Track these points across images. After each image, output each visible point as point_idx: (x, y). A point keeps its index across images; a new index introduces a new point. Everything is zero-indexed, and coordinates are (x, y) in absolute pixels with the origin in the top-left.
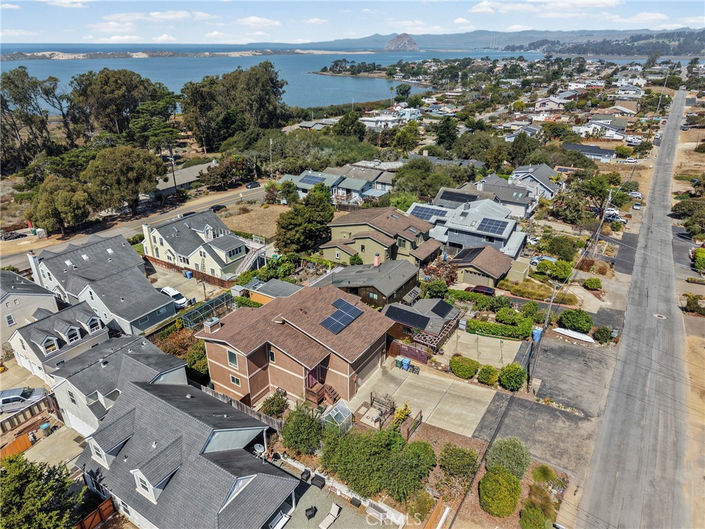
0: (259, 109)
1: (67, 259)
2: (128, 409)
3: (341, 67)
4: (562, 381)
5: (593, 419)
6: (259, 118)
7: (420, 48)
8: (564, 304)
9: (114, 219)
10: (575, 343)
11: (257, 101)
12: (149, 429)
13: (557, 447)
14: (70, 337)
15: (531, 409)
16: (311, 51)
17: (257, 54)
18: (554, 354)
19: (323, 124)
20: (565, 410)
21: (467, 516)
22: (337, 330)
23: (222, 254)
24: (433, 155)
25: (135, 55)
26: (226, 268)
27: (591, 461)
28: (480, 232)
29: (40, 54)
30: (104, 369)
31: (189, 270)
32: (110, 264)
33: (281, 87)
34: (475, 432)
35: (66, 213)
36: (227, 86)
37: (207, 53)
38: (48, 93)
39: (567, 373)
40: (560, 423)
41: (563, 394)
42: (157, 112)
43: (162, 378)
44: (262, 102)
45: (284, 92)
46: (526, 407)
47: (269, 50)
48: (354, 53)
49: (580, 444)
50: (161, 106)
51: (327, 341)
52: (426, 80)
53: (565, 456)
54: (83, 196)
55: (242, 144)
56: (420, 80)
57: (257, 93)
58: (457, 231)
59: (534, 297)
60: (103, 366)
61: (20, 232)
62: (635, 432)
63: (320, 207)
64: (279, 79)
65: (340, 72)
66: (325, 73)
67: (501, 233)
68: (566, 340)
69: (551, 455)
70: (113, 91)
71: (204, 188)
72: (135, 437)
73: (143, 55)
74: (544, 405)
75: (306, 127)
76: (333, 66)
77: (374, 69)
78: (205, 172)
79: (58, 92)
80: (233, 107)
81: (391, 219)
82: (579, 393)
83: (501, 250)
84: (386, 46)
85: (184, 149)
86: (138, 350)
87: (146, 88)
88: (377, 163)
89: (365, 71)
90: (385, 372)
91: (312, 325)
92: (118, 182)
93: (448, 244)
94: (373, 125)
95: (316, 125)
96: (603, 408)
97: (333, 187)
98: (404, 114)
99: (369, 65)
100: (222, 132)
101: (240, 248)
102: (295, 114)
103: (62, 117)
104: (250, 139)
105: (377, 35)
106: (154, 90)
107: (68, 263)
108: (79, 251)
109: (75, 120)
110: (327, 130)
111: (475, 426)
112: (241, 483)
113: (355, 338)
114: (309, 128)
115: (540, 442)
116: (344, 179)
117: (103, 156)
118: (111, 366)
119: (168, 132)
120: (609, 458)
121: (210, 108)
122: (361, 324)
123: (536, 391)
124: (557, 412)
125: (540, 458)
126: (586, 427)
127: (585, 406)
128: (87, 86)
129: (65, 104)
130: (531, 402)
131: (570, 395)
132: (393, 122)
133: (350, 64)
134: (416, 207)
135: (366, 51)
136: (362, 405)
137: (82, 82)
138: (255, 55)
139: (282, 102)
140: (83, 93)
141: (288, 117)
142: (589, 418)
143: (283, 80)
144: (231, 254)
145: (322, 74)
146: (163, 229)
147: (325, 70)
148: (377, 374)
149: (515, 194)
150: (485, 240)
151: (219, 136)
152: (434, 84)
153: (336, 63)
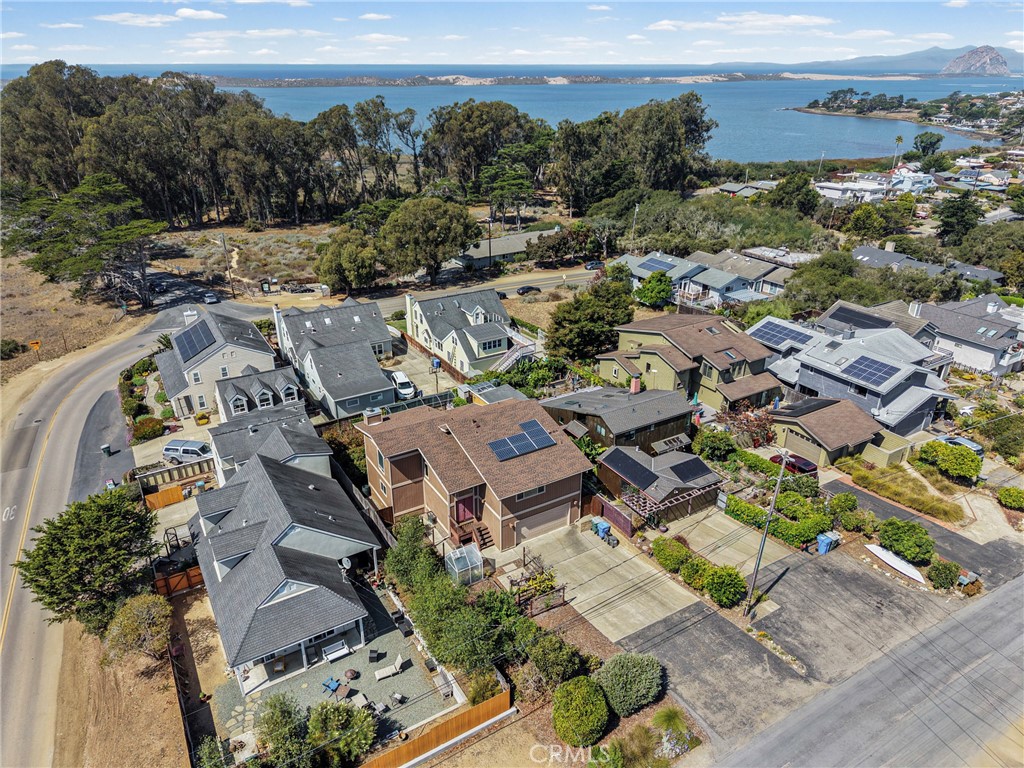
0: (655, 161)
1: (309, 320)
2: (244, 480)
3: (843, 102)
4: (813, 618)
5: (816, 683)
6: (653, 173)
7: (1012, 72)
8: (933, 516)
9: (407, 287)
10: (888, 574)
11: (653, 150)
12: (249, 506)
13: (724, 696)
14: (261, 401)
15: (730, 638)
16: (806, 76)
17: (720, 79)
18: (835, 578)
19: (757, 189)
20: (780, 656)
21: (532, 728)
22: (505, 456)
23: (474, 344)
24: (903, 251)
25: (553, 81)
26: (475, 361)
27: (760, 734)
28: (844, 376)
29: (444, 78)
30: (250, 437)
31: (438, 357)
32: (353, 334)
33: (707, 130)
34: (624, 639)
35: (349, 271)
36: (622, 125)
37: (648, 79)
38: (402, 127)
39: (832, 610)
40: (757, 670)
41: (797, 636)
42: (520, 158)
43: (297, 461)
44: (660, 151)
45: (710, 138)
46: (722, 632)
47: (740, 74)
48: (881, 79)
49: (762, 706)
50: (526, 151)
51: (483, 466)
52: (991, 127)
53: (724, 712)
54: (372, 253)
55: (615, 208)
56: (980, 127)
57: (656, 138)
58: (812, 369)
59: (883, 493)
60: (251, 434)
61: (309, 286)
62: (874, 723)
63: (612, 303)
64: (706, 118)
65: (839, 108)
66: (813, 110)
67: (878, 384)
68: (875, 566)
69: (705, 703)
70: (473, 130)
71: (531, 263)
72: (236, 510)
73: (561, 81)
74: (754, 640)
75: (729, 192)
76: (830, 99)
77: (900, 105)
78: (535, 241)
79: (414, 127)
80: (623, 154)
81: (705, 334)
82: (826, 641)
83: (875, 411)
84: (944, 68)
85: (545, 210)
86: (293, 427)
87: (520, 126)
88: (782, 253)
89: (883, 109)
90: (571, 533)
91: (478, 442)
92: (417, 242)
93: (797, 388)
94: (837, 195)
95: (746, 191)
96: (848, 673)
97: (682, 279)
98: (901, 182)
99: (892, 98)
100: (598, 191)
101: (500, 341)
102: (723, 170)
103: (412, 158)
104: (629, 203)
105: (936, 47)
106: (532, 128)
107: (308, 324)
108: (324, 314)
109: (427, 162)
110: (759, 197)
111: (631, 632)
112: (294, 587)
113: (522, 472)
114: (734, 192)
115: (705, 682)
116: (706, 269)
117: (406, 208)
118: (258, 436)
119: (517, 185)
120: (793, 740)
121: (588, 156)
122: (544, 457)
123: (758, 618)
124: (765, 655)
125: (685, 701)
126: (796, 688)
127: (818, 662)
128: (446, 120)
129: (420, 142)
130: (736, 628)
131: (808, 640)
132: (874, 192)
133: (859, 97)
134: (769, 323)
135: (905, 75)
136: (514, 562)
137: (441, 115)
138: (717, 80)
139: (704, 153)
140: (440, 129)
141: (710, 175)
142: (811, 680)
143: (711, 120)
144: (485, 346)
145: (807, 112)
146: (426, 303)
147: (814, 104)
148: (560, 532)
149: (982, 330)
150: (852, 390)
151: (592, 195)
152: (1004, 134)
153: (835, 96)
